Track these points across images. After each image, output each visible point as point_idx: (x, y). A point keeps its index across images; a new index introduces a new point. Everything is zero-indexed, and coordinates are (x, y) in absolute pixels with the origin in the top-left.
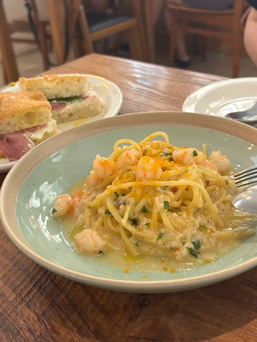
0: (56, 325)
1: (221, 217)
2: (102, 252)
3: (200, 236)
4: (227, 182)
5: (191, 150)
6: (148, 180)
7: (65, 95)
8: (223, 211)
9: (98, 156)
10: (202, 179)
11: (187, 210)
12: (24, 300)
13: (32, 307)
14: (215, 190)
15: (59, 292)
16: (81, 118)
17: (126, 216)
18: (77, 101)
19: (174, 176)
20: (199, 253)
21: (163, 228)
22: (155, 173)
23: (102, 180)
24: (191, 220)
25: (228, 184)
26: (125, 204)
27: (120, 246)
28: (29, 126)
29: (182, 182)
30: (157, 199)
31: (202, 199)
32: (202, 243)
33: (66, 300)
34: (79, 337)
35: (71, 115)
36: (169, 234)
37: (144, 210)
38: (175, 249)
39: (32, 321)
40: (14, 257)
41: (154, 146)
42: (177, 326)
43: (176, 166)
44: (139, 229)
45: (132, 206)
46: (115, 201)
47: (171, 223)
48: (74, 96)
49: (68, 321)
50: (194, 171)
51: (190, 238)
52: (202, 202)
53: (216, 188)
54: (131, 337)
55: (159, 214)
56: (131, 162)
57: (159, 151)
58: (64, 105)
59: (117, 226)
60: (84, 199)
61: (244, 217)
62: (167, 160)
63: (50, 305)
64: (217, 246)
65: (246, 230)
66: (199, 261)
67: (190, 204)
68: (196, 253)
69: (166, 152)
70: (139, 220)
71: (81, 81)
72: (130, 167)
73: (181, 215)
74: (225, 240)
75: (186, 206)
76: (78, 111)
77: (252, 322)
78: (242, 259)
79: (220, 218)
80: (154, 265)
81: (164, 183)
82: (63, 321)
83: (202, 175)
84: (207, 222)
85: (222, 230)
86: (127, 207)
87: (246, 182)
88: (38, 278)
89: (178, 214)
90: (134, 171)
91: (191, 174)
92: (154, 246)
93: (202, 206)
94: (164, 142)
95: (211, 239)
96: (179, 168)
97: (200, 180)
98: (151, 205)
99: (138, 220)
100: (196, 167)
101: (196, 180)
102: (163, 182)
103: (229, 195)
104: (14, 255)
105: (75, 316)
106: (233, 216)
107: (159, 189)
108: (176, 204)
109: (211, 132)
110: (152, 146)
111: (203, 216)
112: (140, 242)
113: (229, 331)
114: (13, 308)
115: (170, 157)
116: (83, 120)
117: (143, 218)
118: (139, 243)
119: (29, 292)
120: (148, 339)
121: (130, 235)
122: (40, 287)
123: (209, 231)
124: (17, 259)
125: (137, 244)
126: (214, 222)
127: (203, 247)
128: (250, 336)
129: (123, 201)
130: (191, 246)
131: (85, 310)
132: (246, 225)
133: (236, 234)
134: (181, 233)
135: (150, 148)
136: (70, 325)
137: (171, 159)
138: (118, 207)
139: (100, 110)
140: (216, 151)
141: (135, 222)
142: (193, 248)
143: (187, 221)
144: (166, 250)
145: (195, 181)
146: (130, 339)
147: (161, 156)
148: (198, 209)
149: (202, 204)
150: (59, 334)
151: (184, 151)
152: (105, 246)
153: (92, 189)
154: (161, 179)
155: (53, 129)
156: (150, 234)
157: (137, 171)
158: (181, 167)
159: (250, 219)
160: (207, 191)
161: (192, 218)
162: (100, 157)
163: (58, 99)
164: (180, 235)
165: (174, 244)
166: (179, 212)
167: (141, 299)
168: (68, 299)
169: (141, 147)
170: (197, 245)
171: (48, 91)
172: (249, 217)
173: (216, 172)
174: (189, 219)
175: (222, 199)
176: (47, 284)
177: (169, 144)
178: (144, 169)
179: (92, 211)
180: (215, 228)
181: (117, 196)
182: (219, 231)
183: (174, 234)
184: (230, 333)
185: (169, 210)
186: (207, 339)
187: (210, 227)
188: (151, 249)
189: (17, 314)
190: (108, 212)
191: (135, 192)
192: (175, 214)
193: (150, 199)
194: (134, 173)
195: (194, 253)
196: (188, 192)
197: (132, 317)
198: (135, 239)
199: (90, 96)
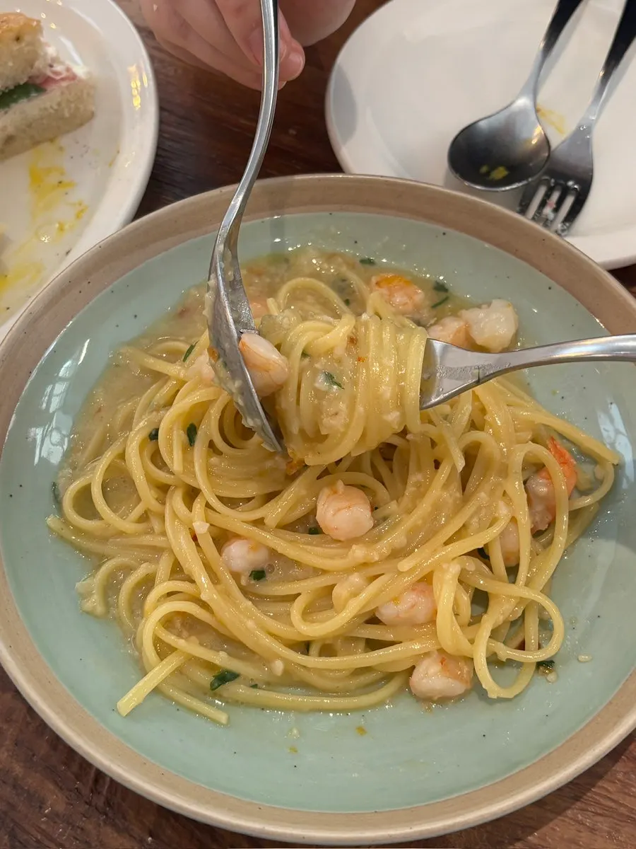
16: (37, 143)
35: (9, 140)
48: (12, 87)
76: (29, 126)
199: (57, 73)
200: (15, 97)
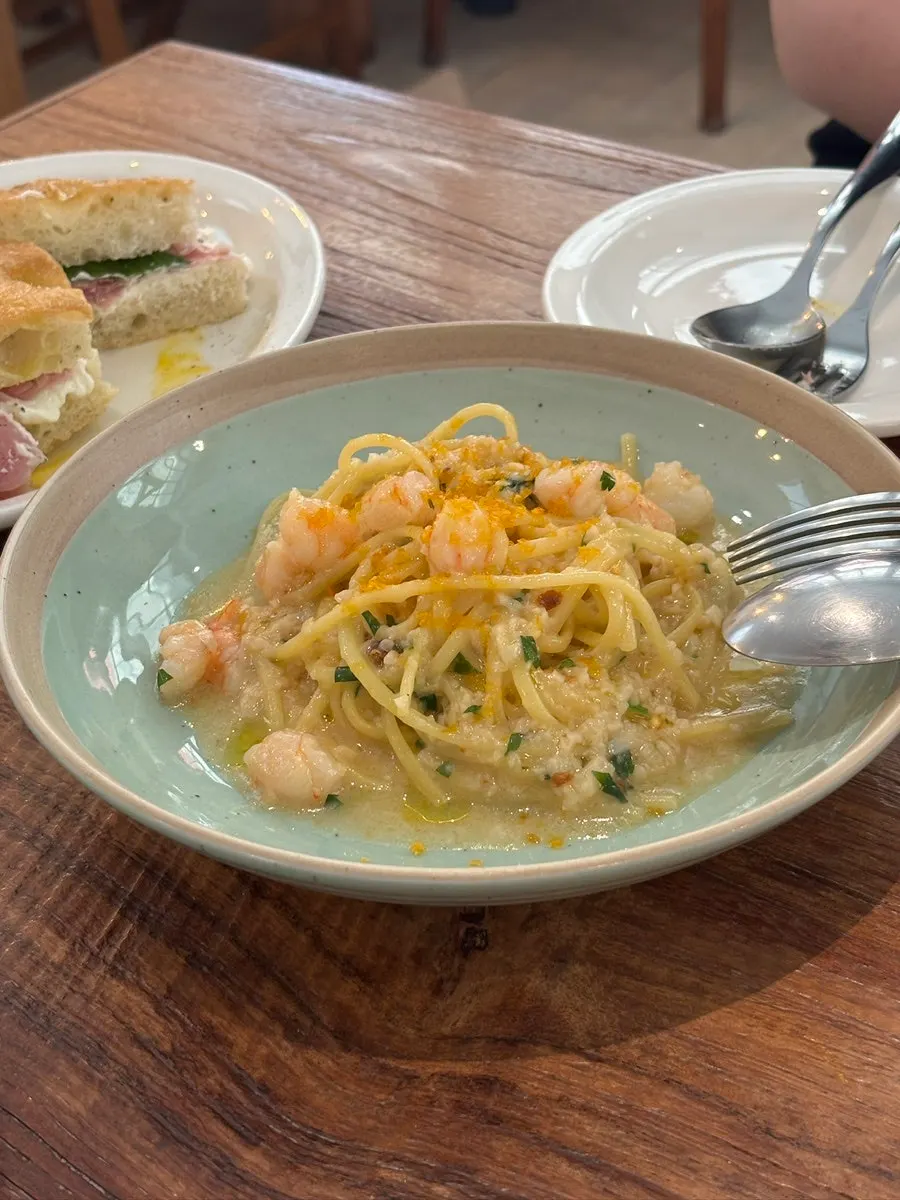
0: (215, 1020)
1: (690, 677)
2: (337, 800)
3: (631, 737)
4: (705, 565)
5: (592, 471)
6: (469, 573)
7: (120, 250)
8: (695, 656)
9: (294, 492)
10: (630, 562)
11: (589, 661)
12: (101, 956)
13: (128, 975)
14: (669, 592)
15: (209, 926)
16: (173, 331)
17: (407, 686)
18: (164, 269)
19: (547, 555)
20: (631, 788)
21: (520, 717)
22: (490, 550)
23: (309, 572)
24: (604, 690)
25: (709, 572)
26: (399, 649)
27: (388, 777)
28: (16, 378)
29: (573, 576)
30: (499, 631)
31: (633, 627)
32: (636, 758)
33: (234, 949)
34: (291, 1050)
35: (139, 320)
36: (538, 738)
37: (461, 667)
38: (557, 780)
39: (142, 1017)
40: (38, 831)
41: (470, 455)
42: (577, 998)
43: (551, 524)
44: (446, 725)
45: (422, 654)
46: (366, 640)
47: (545, 702)
48: (150, 252)
49: (250, 1008)
50: (606, 538)
51: (602, 745)
52: (634, 634)
53: (671, 586)
54: (444, 1038)
55: (507, 677)
56: (410, 515)
57: (491, 471)
58: (116, 287)
59: (378, 719)
60: (255, 633)
61: (760, 674)
62: (519, 503)
63: (184, 965)
64: (680, 763)
65: (767, 713)
66: (631, 810)
67: (600, 643)
68: (621, 789)
69: (515, 475)
70: (444, 696)
71: (176, 198)
72: (407, 532)
73: (572, 677)
74: (702, 747)
75: (585, 647)
76: (166, 306)
77: (789, 978)
78: (754, 799)
79: (687, 679)
80: (499, 829)
81: (518, 581)
82: (234, 1007)
83: (631, 549)
84: (648, 694)
85: (693, 716)
86: (406, 660)
87: (766, 567)
88: (131, 891)
89: (564, 674)
90: (424, 546)
91: (599, 551)
92: (496, 772)
93: (635, 647)
94: (502, 442)
95: (662, 745)
96: (561, 531)
97: (627, 566)
98: (482, 651)
99: (442, 697)
100: (613, 524)
101: (614, 567)
102: (517, 578)
103: (713, 606)
104: (35, 823)
105: (269, 991)
106: (728, 671)
107: (503, 599)
108: (557, 644)
109: (650, 391)
110: (466, 452)
111: (637, 677)
112: (450, 763)
113: (725, 1005)
114: (68, 982)
115: (529, 492)
116: (180, 336)
117: (459, 688)
118: (448, 768)
119: (110, 933)
120: (496, 1040)
121: (418, 743)
122: (143, 918)
123: (656, 722)
124: (48, 837)
125: (442, 772)
126: (670, 693)
127: (640, 770)
128: (782, 1015)
129: (394, 641)
130: (608, 768)
131: (298, 973)
132: (764, 697)
133: (735, 727)
134: (575, 730)
135: (462, 461)
136: (259, 1016)
137: (532, 502)
138: (378, 661)
139: (246, 298)
140: (668, 461)
141: (431, 703)
142: (612, 775)
143: (593, 694)
144: (532, 783)
145: (612, 572)
146: (442, 1044)
147: (501, 490)
148: (623, 657)
149: (635, 641)
150: (231, 1045)
151: (572, 474)
152: (344, 781)
153: (275, 603)
154: (509, 568)
155: (91, 381)
156: (483, 739)
157: (433, 546)
158: (566, 526)
159: (777, 679)
160: (647, 599)
161: (607, 686)
162: (302, 498)
163: (91, 266)
164: (574, 738)
165: (557, 764)
166: (565, 669)
167: (462, 933)
168: (238, 944)
169: (432, 459)
170: (624, 764)
171: (57, 239)
172: (775, 675)
173: (671, 538)
174: (599, 689)
175: (690, 622)
176: (163, 906)
177: (518, 445)
178: (455, 540)
179: (284, 674)
180: (674, 712)
181: (374, 625)
182: (686, 721)
183: (554, 736)
184: (728, 1010)
185: (536, 665)
186: (663, 1028)
187: (660, 709)
188: (485, 782)
189: (88, 1000)
190: (345, 676)
191: (430, 610)
192: (555, 676)
193: (478, 631)
194: (422, 551)
195: (616, 786)
196: (589, 604)
197: (441, 981)
198: (436, 754)
199: (206, 248)
200: (152, 264)
